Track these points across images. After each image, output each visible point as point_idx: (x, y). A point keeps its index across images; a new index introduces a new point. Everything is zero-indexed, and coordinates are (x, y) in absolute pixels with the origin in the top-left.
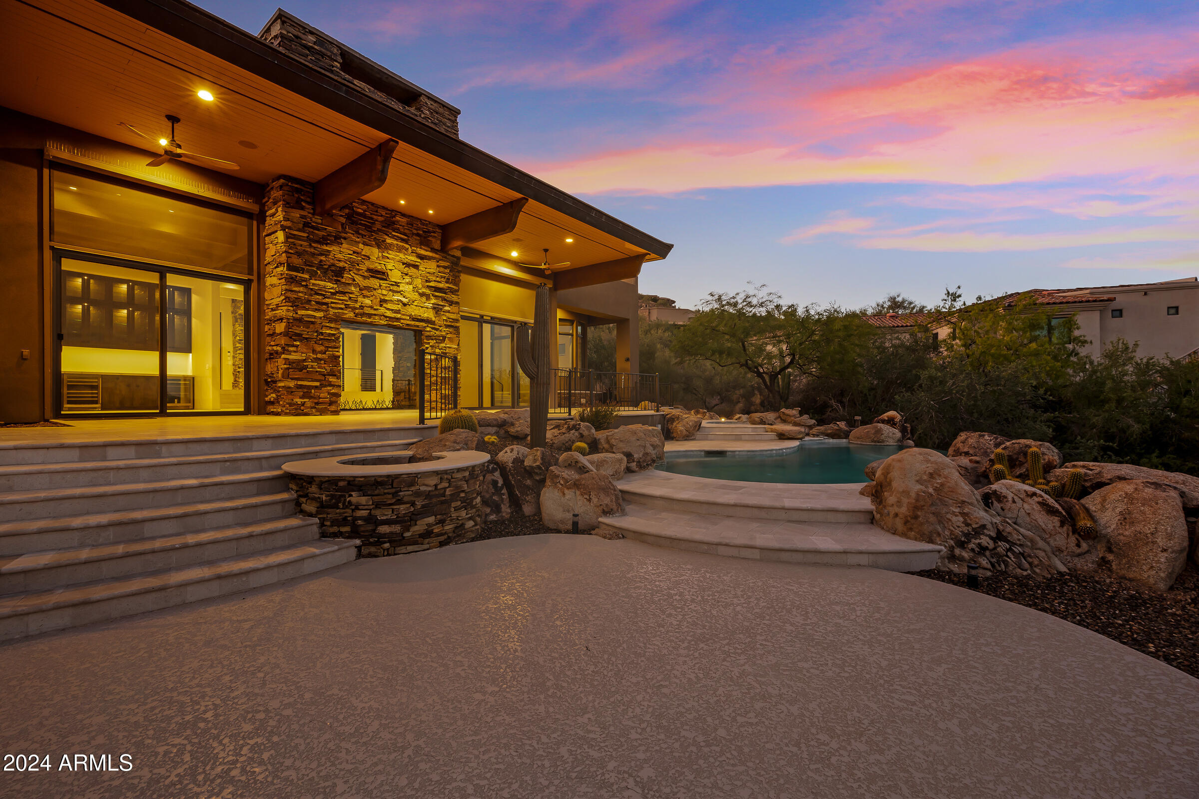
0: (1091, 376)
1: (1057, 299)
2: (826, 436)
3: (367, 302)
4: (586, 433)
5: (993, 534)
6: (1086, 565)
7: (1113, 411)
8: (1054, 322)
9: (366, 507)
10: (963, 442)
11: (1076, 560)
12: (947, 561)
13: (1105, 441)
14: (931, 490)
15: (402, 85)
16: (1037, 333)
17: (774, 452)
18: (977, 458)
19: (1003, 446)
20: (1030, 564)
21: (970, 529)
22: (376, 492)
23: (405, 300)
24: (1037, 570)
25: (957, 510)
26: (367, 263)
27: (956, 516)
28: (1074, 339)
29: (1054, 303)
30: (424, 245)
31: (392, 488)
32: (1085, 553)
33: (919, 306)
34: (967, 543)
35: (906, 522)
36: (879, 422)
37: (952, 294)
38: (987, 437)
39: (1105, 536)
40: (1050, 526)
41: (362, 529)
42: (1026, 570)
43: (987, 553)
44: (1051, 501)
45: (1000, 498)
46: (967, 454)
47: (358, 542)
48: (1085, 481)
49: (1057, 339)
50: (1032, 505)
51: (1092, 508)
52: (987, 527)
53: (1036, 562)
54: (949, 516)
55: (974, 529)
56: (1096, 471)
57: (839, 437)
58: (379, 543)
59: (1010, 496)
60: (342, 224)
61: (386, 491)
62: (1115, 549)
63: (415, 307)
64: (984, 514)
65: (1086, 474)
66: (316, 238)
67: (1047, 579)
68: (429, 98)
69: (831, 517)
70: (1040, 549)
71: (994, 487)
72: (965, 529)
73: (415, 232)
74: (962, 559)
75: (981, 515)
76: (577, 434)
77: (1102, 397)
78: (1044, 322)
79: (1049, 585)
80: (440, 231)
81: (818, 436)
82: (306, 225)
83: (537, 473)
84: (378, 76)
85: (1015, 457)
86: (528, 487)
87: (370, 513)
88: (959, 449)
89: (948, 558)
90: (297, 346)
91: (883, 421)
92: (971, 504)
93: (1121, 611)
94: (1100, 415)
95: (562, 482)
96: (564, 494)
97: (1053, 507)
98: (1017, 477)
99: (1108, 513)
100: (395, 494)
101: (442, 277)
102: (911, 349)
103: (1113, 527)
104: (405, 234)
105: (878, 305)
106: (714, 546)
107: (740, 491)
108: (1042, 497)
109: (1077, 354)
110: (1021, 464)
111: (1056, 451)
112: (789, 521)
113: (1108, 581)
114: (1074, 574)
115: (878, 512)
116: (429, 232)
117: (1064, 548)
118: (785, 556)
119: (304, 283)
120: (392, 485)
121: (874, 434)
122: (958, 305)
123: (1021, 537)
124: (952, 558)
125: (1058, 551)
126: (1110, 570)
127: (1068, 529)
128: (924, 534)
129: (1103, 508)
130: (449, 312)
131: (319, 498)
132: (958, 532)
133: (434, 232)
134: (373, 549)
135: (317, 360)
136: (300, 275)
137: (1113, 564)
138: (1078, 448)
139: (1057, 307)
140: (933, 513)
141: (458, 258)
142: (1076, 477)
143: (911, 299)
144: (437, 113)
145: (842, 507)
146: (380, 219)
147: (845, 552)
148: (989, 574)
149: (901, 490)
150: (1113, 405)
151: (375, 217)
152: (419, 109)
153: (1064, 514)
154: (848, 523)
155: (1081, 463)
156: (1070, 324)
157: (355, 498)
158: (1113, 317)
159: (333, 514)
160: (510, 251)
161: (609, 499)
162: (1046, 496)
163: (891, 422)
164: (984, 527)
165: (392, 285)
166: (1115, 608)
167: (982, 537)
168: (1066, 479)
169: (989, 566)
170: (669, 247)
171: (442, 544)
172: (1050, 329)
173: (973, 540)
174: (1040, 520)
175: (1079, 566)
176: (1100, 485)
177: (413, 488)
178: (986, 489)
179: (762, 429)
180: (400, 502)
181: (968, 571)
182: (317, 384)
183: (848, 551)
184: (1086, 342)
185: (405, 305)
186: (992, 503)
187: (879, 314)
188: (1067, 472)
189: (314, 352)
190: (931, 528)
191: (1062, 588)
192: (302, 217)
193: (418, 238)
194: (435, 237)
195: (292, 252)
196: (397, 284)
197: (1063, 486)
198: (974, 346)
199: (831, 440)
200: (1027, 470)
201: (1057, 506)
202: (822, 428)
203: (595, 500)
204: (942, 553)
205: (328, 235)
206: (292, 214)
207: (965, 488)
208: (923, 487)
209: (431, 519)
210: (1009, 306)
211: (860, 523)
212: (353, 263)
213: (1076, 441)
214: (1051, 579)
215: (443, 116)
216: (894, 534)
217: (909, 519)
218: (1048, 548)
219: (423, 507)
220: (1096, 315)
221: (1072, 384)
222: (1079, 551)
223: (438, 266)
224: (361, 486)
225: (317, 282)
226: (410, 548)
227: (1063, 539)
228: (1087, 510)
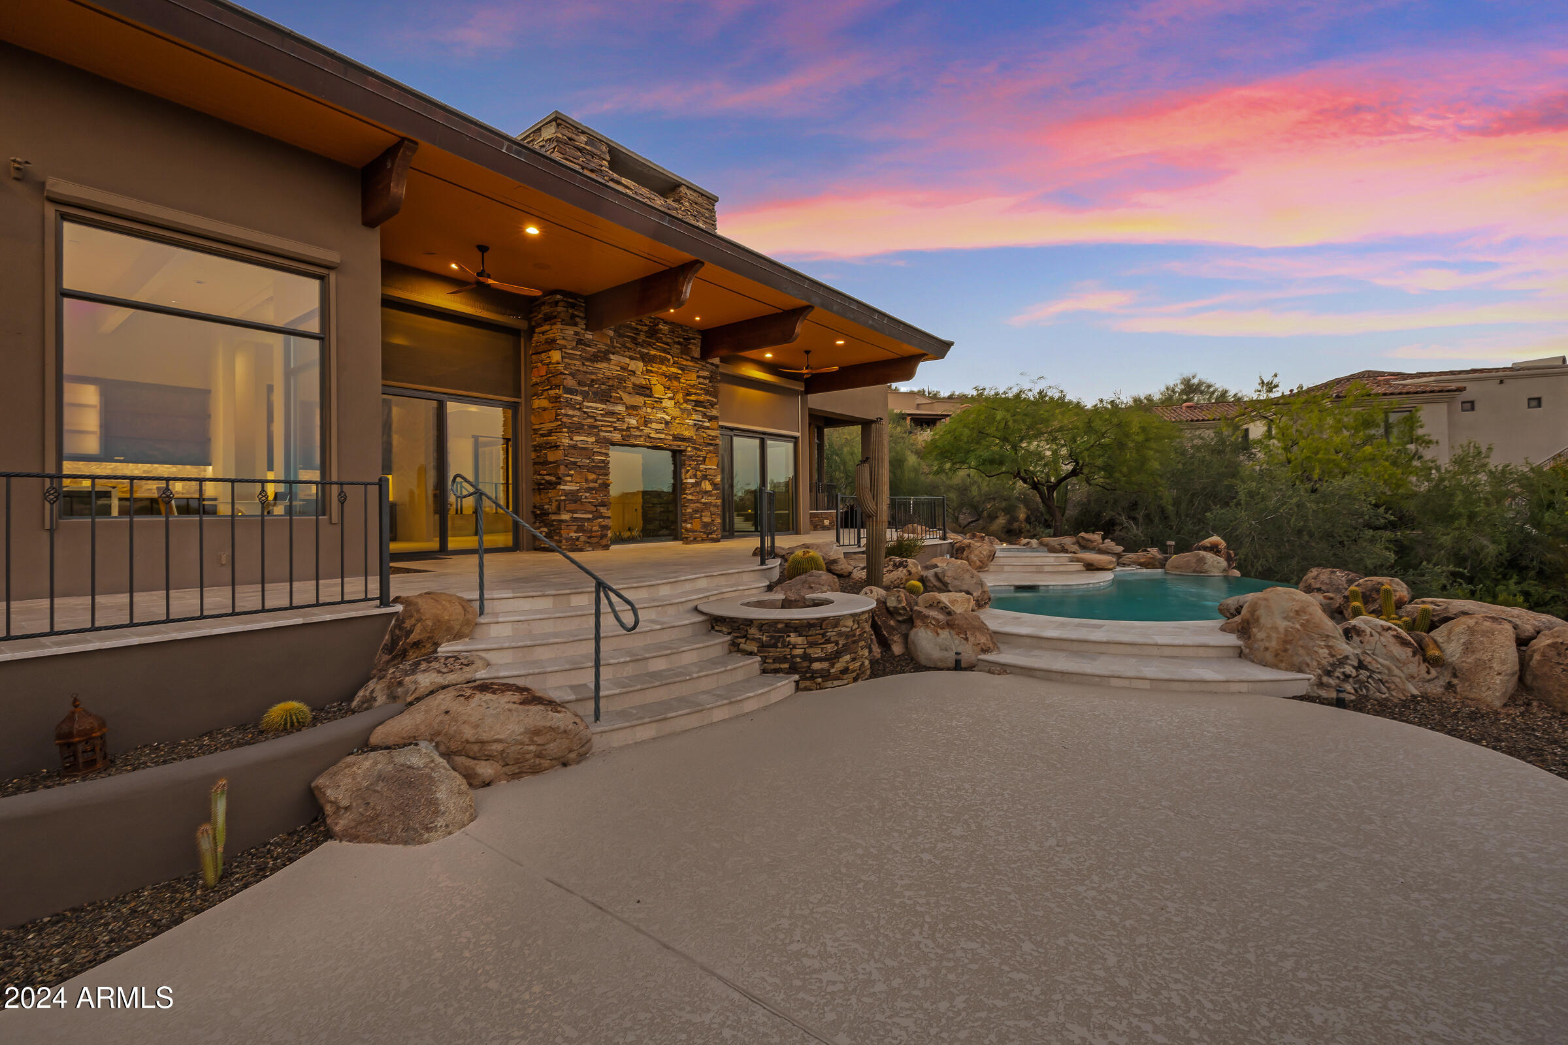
0: (1437, 485)
1: (1396, 388)
2: (1139, 565)
3: (633, 422)
4: (913, 570)
5: (1356, 664)
6: (1435, 689)
7: (1464, 529)
8: (1393, 418)
9: (802, 646)
10: (1315, 578)
11: (1427, 685)
12: (1315, 687)
13: (1455, 566)
14: (1298, 626)
15: (661, 176)
16: (1373, 432)
17: (1091, 585)
18: (1331, 595)
19: (1357, 583)
20: (1388, 688)
21: (1335, 659)
22: (810, 633)
23: (668, 418)
24: (1394, 694)
25: (1323, 643)
26: (633, 379)
27: (1322, 648)
28: (1417, 439)
29: (1392, 394)
30: (686, 355)
31: (821, 629)
32: (1434, 679)
33: (1220, 390)
34: (1333, 672)
35: (1277, 655)
36: (1199, 550)
37: (1268, 383)
38: (1338, 574)
39: (1451, 664)
40: (1404, 657)
41: (800, 666)
42: (1385, 694)
43: (1351, 680)
44: (1404, 634)
45: (1358, 632)
46: (1319, 590)
47: (797, 677)
48: (1434, 616)
49: (1397, 438)
50: (1388, 637)
51: (1440, 640)
52: (1350, 657)
53: (1393, 687)
54: (1316, 649)
55: (1338, 660)
56: (1443, 607)
57: (1154, 567)
58: (812, 678)
59: (1368, 630)
60: (611, 338)
61: (817, 632)
62: (1459, 675)
63: (677, 426)
64: (1347, 646)
65: (1434, 610)
66: (588, 356)
67: (1402, 700)
68: (688, 188)
69: (1202, 652)
70: (1395, 676)
71: (1354, 622)
72: (1331, 660)
73: (677, 340)
74: (1328, 686)
75: (1345, 648)
76: (905, 571)
77: (1450, 512)
78: (1380, 417)
79: (1404, 704)
80: (700, 337)
81: (1129, 565)
82: (579, 342)
83: (900, 614)
84: (640, 169)
85: (1368, 593)
86: (892, 627)
87: (805, 652)
88: (1310, 585)
89: (1317, 685)
90: (571, 475)
91: (1205, 549)
92: (1334, 638)
93: (1463, 721)
94: (1448, 534)
95: (933, 622)
96: (938, 634)
97: (1406, 640)
98: (1371, 613)
99: (1453, 644)
100: (823, 635)
101: (701, 389)
102: (1218, 451)
103: (1457, 656)
104: (667, 344)
105: (1168, 389)
106: (1106, 679)
107: (1102, 629)
108: (1395, 630)
109: (1420, 458)
110: (1374, 600)
111: (1405, 586)
112: (1161, 657)
113: (1453, 701)
114: (1425, 697)
115: (1246, 647)
116: (690, 339)
117: (1416, 675)
118: (1174, 686)
119: (578, 406)
120: (821, 626)
121: (1195, 563)
122: (1276, 394)
123: (1379, 666)
124: (1321, 685)
125: (1411, 677)
126: (1455, 692)
127: (1419, 659)
128: (1294, 665)
129: (1449, 640)
130: (708, 428)
131: (759, 638)
132: (1324, 662)
133: (694, 339)
134: (808, 683)
135: (590, 490)
136: (574, 397)
137: (1458, 687)
138: (1423, 575)
139: (1395, 399)
140: (1302, 647)
141: (717, 366)
142: (1425, 612)
143: (1210, 380)
144: (696, 204)
145: (1212, 643)
146: (645, 328)
147: (1227, 681)
148: (1353, 697)
149: (1270, 626)
150: (1464, 522)
151: (640, 327)
152: (678, 201)
153: (1416, 645)
154: (1218, 657)
155: (1430, 599)
156: (1411, 421)
157: (794, 638)
158: (1463, 410)
159: (774, 653)
160: (765, 352)
161: (985, 638)
162: (1400, 630)
163: (1214, 549)
164: (1347, 657)
165: (656, 401)
166: (1458, 720)
167: (1345, 666)
168: (1416, 614)
169: (1353, 691)
170: (948, 345)
171: (855, 680)
172: (1388, 428)
173: (1338, 669)
174: (1394, 651)
175: (1429, 690)
176: (1446, 620)
177: (836, 630)
178: (1345, 625)
179: (1067, 559)
180: (828, 641)
181: (1337, 695)
182: (590, 516)
183: (1231, 679)
184: (1430, 442)
185: (667, 423)
186: (1352, 637)
187: (1168, 401)
188: (1416, 607)
189: (587, 481)
190: (1300, 659)
191: (1415, 706)
192: (576, 334)
193: (679, 347)
194: (695, 344)
195: (567, 372)
196: (660, 400)
197: (1414, 620)
198: (1295, 447)
199: (1145, 570)
200: (1380, 606)
201: (1409, 638)
202: (1132, 555)
203: (971, 639)
204: (1311, 681)
205: (598, 352)
206: (568, 332)
207: (1328, 624)
208: (1290, 624)
209: (848, 657)
210: (1337, 397)
211: (1230, 657)
212: (622, 380)
213: (1422, 567)
214: (1405, 701)
215: (702, 207)
216: (1265, 666)
217: (1279, 652)
218: (1402, 675)
219: (844, 645)
220: (1443, 408)
221: (1416, 494)
222: (1429, 677)
223: (698, 377)
224: (796, 628)
225: (590, 404)
226: (836, 683)
227: (1416, 667)
228: (1435, 642)
